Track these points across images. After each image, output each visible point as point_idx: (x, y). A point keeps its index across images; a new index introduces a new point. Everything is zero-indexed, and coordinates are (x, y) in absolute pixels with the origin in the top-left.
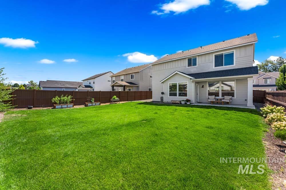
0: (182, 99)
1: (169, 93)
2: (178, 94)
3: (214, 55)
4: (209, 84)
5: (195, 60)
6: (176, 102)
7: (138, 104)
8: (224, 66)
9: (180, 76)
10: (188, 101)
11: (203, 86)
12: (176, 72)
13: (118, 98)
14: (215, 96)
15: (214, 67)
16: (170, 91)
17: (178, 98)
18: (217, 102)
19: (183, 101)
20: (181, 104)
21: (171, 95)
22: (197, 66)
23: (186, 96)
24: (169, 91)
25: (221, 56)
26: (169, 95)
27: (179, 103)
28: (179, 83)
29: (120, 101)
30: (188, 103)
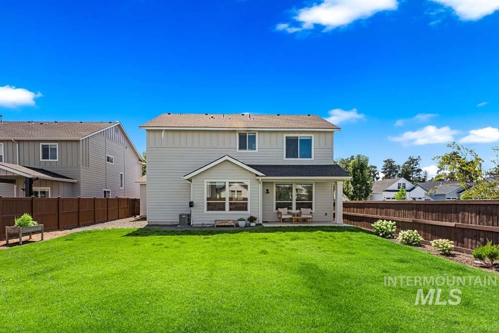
0: (239, 217)
1: (206, 205)
2: (227, 206)
3: (285, 135)
4: (276, 187)
5: (253, 139)
6: (226, 224)
7: (128, 235)
8: (299, 159)
9: (235, 168)
10: (252, 219)
11: (267, 190)
12: (227, 158)
13: (35, 223)
14: (288, 209)
15: (284, 158)
16: (208, 199)
17: (228, 214)
18: (298, 220)
19: (241, 220)
20: (239, 226)
21: (211, 207)
22: (257, 150)
23: (246, 209)
24: (205, 199)
25: (296, 139)
26: (206, 208)
27: (233, 226)
28: (230, 183)
29: (48, 229)
30: (253, 224)
